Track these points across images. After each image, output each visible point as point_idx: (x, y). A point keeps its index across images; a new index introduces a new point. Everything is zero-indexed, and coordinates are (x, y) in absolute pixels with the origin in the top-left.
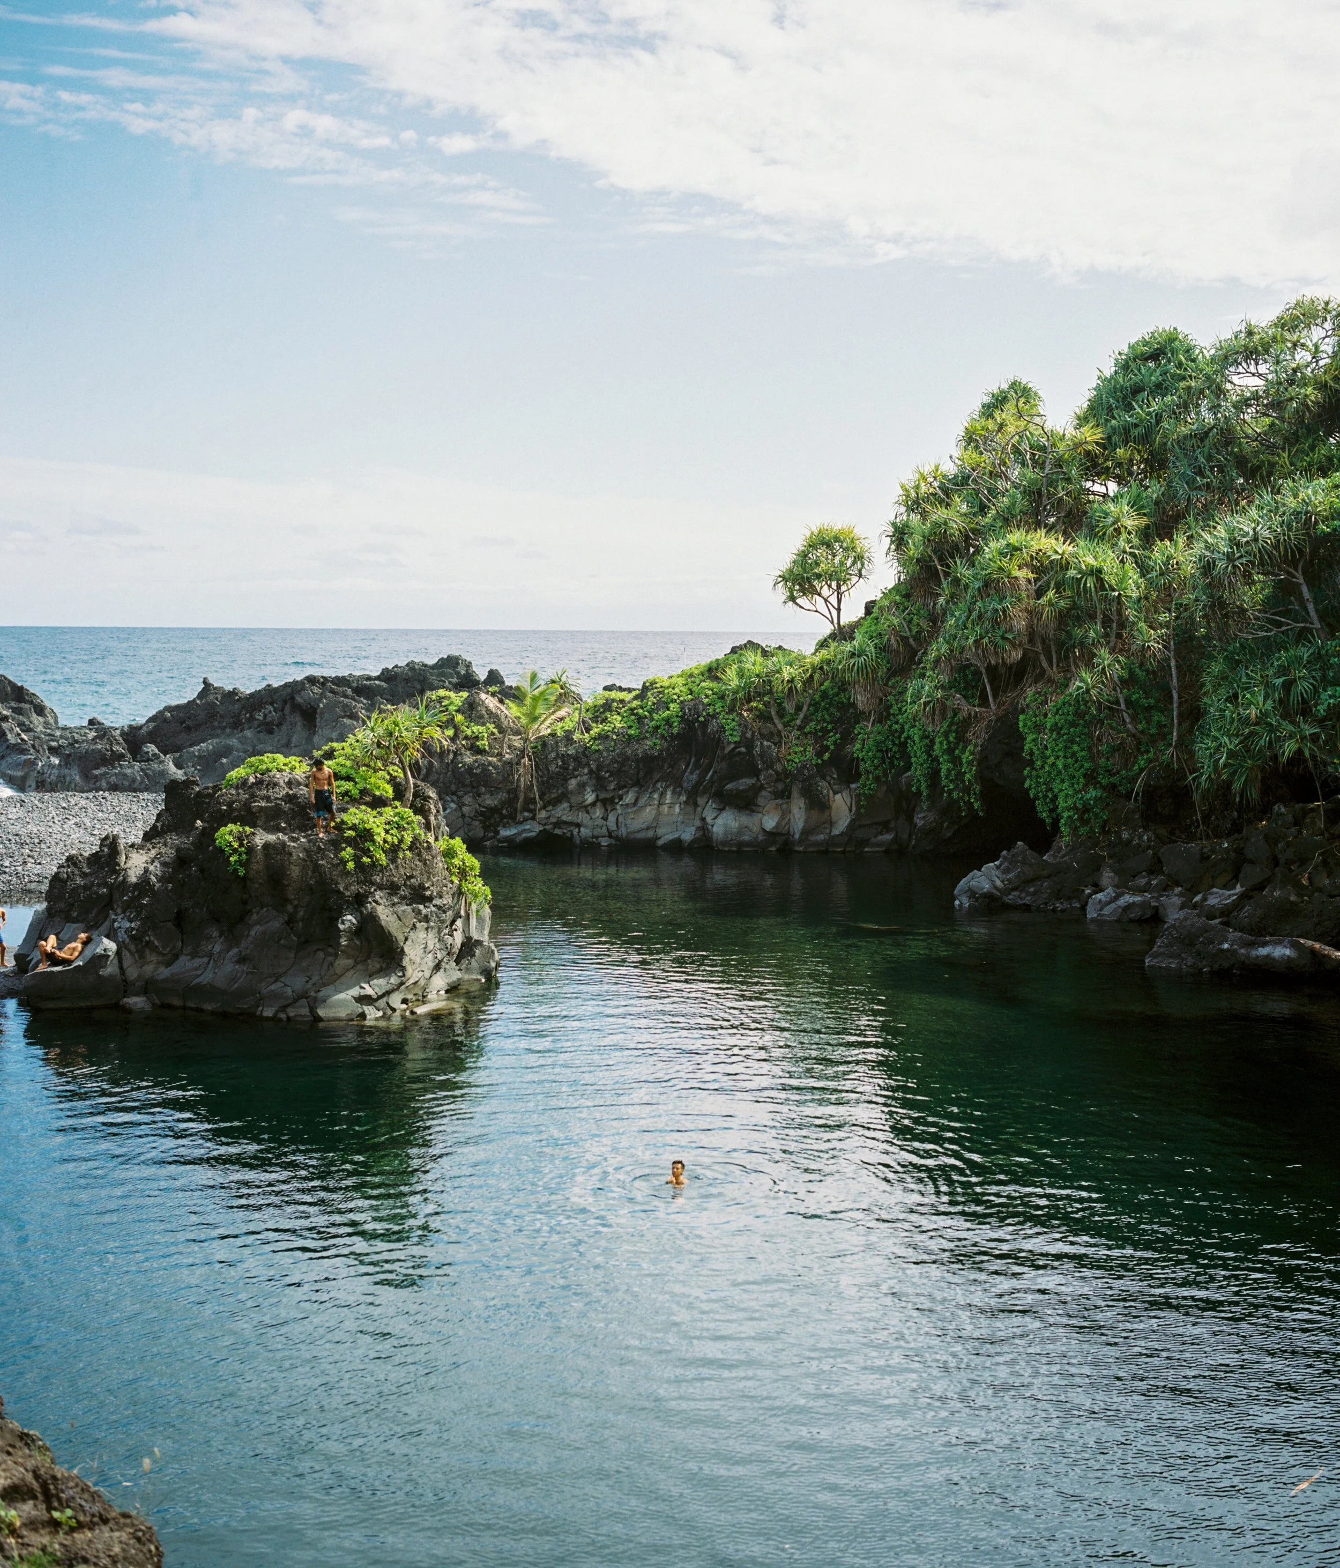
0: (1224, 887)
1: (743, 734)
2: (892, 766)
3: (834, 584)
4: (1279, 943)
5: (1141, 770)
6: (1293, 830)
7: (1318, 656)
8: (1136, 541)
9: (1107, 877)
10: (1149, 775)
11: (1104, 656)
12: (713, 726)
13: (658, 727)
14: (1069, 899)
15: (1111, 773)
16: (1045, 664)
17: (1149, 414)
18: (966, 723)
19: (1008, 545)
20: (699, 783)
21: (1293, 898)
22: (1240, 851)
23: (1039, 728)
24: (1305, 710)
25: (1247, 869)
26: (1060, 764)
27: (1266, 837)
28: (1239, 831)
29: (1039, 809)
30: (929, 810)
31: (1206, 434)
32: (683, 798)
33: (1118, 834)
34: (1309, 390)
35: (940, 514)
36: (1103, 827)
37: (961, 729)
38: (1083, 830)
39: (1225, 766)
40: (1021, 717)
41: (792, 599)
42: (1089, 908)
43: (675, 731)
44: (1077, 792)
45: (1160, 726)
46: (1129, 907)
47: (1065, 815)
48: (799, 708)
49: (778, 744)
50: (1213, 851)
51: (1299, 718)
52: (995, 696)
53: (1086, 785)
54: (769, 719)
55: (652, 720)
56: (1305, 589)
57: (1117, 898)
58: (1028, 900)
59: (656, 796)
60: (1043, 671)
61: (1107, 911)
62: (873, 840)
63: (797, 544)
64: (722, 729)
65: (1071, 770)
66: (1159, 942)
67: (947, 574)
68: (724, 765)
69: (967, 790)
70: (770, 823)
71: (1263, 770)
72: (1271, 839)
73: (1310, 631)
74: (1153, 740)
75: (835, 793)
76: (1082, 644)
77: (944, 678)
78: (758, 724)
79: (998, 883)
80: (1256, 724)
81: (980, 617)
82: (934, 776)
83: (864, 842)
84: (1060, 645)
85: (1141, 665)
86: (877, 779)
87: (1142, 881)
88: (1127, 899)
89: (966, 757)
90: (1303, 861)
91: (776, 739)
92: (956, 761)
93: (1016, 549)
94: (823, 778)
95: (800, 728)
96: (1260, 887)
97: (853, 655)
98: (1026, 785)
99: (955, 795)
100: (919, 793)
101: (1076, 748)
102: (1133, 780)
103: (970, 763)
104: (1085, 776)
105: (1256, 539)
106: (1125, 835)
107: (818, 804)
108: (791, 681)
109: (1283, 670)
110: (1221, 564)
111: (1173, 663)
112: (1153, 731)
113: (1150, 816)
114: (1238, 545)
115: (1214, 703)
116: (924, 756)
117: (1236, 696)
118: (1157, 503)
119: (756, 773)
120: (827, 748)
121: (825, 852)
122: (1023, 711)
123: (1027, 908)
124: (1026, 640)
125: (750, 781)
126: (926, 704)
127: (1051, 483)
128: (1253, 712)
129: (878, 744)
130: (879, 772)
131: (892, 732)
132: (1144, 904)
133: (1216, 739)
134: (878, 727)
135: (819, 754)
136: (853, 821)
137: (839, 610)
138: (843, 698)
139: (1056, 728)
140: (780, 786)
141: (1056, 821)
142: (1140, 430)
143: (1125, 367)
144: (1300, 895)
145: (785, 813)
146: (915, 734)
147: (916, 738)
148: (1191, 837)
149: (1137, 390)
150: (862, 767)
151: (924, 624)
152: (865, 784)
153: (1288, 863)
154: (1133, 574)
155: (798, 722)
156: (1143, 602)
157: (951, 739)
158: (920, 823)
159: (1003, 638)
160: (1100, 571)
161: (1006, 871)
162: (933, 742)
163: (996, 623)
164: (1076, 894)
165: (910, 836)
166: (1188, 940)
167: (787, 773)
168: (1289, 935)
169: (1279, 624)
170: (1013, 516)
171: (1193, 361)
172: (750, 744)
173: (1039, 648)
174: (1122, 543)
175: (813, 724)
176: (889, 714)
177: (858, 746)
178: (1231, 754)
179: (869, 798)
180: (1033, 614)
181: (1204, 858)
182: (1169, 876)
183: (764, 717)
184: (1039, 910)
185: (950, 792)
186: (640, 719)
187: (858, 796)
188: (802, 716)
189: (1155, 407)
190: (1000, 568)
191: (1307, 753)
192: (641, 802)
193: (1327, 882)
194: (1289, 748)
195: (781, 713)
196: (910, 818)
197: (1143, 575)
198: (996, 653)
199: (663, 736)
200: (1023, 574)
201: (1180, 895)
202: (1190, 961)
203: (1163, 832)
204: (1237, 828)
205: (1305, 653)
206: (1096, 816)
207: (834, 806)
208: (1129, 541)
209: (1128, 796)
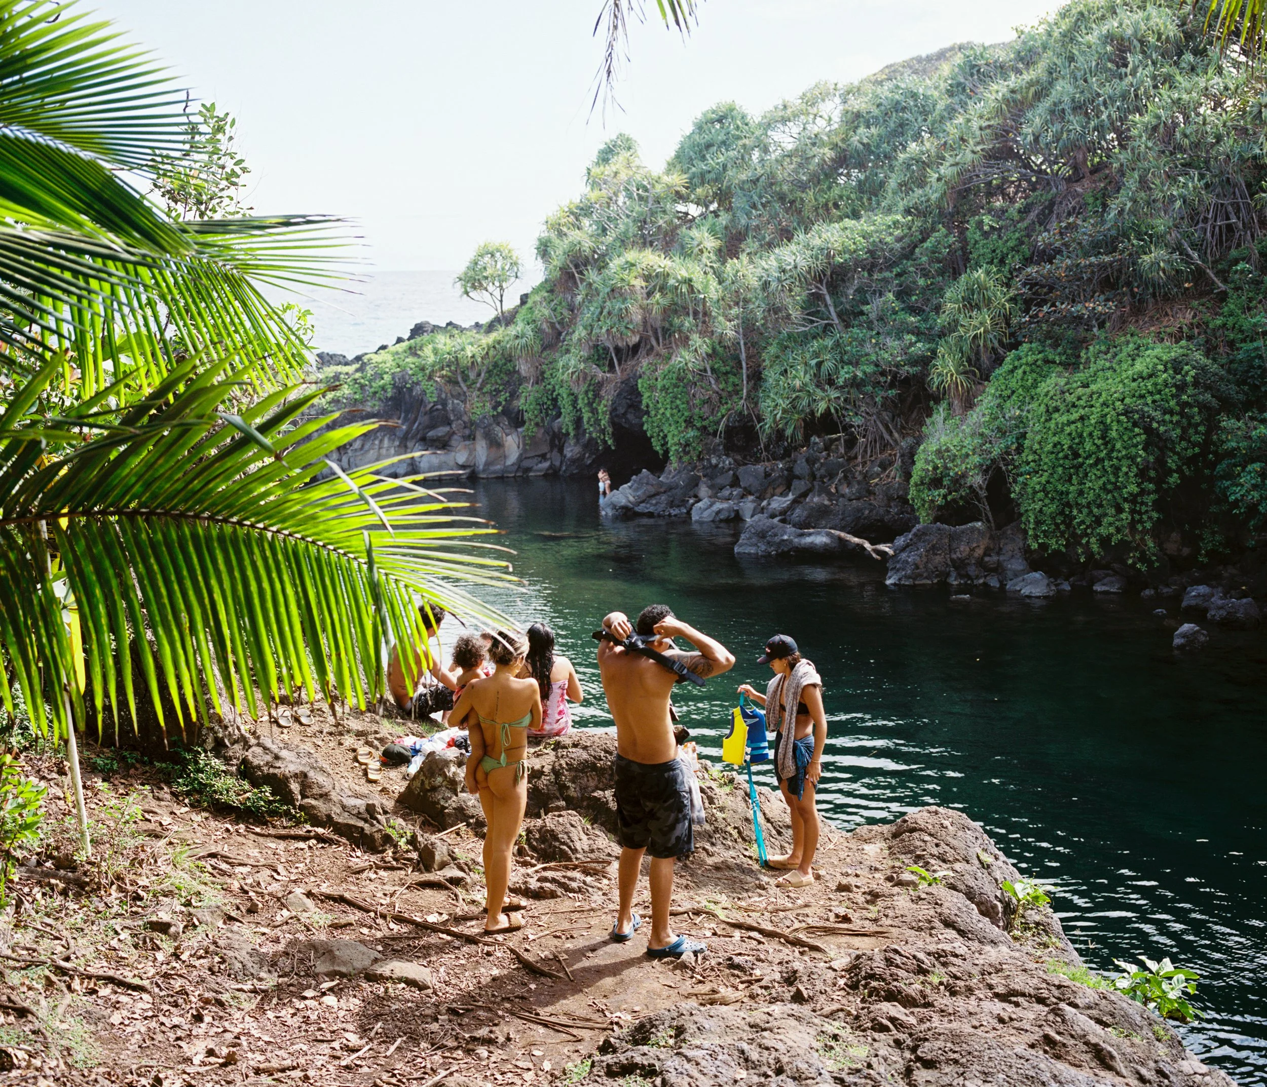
0: (781, 495)
1: (439, 396)
2: (547, 415)
3: (497, 284)
4: (819, 533)
5: (723, 416)
6: (824, 453)
7: (837, 344)
8: (714, 258)
9: (704, 491)
10: (728, 420)
11: (696, 340)
12: (417, 390)
13: (375, 393)
14: (678, 506)
15: (702, 419)
16: (654, 343)
17: (718, 164)
18: (600, 385)
19: (627, 262)
20: (407, 432)
21: (826, 502)
22: (790, 470)
23: (652, 388)
24: (831, 382)
25: (796, 483)
26: (668, 414)
27: (807, 461)
28: (790, 456)
29: (654, 444)
30: (575, 445)
31: (758, 180)
32: (397, 443)
33: (709, 460)
34: (826, 150)
35: (574, 235)
36: (699, 456)
37: (596, 389)
38: (686, 459)
39: (781, 418)
40: (640, 381)
41: (467, 293)
42: (693, 512)
43: (389, 395)
44: (680, 432)
45: (735, 385)
46: (719, 512)
47: (673, 448)
48: (479, 375)
49: (464, 402)
50: (773, 470)
51: (827, 387)
52: (620, 364)
53: (686, 427)
54: (457, 383)
55: (371, 387)
56: (828, 298)
57: (711, 506)
58: (651, 509)
59: (377, 442)
60: (652, 348)
61: (706, 514)
62: (535, 468)
63: (471, 255)
64: (424, 392)
65: (676, 418)
66: (743, 536)
67: (582, 280)
68: (426, 418)
69: (603, 431)
70: (462, 458)
71: (804, 420)
72: (811, 461)
73: (831, 325)
74: (730, 395)
75: (507, 435)
76: (680, 332)
77: (584, 354)
78: (449, 387)
79: (631, 498)
80: (800, 391)
81: (609, 313)
82: (578, 422)
83: (529, 469)
84: (665, 331)
85: (720, 343)
86: (537, 424)
87: (726, 492)
88: (718, 506)
89: (601, 409)
90: (832, 476)
91: (463, 398)
92: (594, 411)
93: (633, 265)
94: (498, 424)
95: (480, 389)
96: (804, 495)
97: (517, 337)
98: (645, 428)
99: (594, 435)
100: (568, 434)
101: (678, 402)
102: (718, 423)
103: (604, 413)
104: (685, 421)
105: (796, 267)
106: (714, 461)
107: (495, 443)
108: (473, 357)
109: (816, 355)
110: (774, 285)
111: (742, 343)
112: (730, 389)
113: (729, 448)
114: (784, 271)
115: (771, 375)
116: (571, 408)
117: (786, 371)
118: (726, 228)
119: (449, 424)
120: (499, 404)
121: (501, 479)
122: (640, 377)
123: (650, 515)
124: (641, 329)
125: (447, 429)
126: (573, 373)
127: (653, 213)
128: (798, 383)
129: (537, 399)
130: (538, 420)
131: (547, 391)
132: (729, 510)
133: (774, 400)
134: (536, 387)
135: (495, 408)
136: (521, 455)
137: (501, 301)
138: (509, 366)
139: (664, 389)
140: (467, 432)
141: (667, 452)
142: (712, 176)
143: (700, 128)
144: (830, 500)
145: (472, 451)
146: (564, 392)
147: (565, 396)
148: (758, 461)
149: (709, 146)
150: (526, 416)
151: (566, 313)
152: (529, 428)
153: (822, 477)
154: (713, 283)
155: (478, 385)
156: (721, 302)
157: (590, 396)
158: (569, 455)
159: (627, 328)
160: (690, 280)
161: (637, 490)
162: (576, 398)
163: (621, 318)
164: (684, 502)
165: (561, 463)
166: (762, 535)
167: (472, 423)
168: (825, 527)
169: (812, 322)
170: (628, 238)
171: (747, 124)
172: (444, 403)
173: (650, 333)
174: (704, 260)
175: (488, 386)
176: (543, 378)
177: (522, 401)
178: (785, 411)
179: (532, 438)
180: (646, 309)
181: (767, 475)
182: (745, 489)
183: (452, 381)
184: (659, 516)
185: (590, 433)
186: (362, 387)
187: (524, 437)
188: (480, 380)
189: (722, 159)
190: (622, 280)
191: (833, 410)
192: (367, 447)
193: (847, 491)
194: (822, 407)
195: (465, 378)
196: (561, 450)
197: (720, 283)
198: (622, 339)
199: (380, 399)
200: (639, 283)
201: (753, 501)
202: (763, 548)
203: (739, 457)
204: (787, 453)
205: (829, 342)
206: (694, 449)
207: (507, 444)
208: (709, 258)
209: (715, 434)
